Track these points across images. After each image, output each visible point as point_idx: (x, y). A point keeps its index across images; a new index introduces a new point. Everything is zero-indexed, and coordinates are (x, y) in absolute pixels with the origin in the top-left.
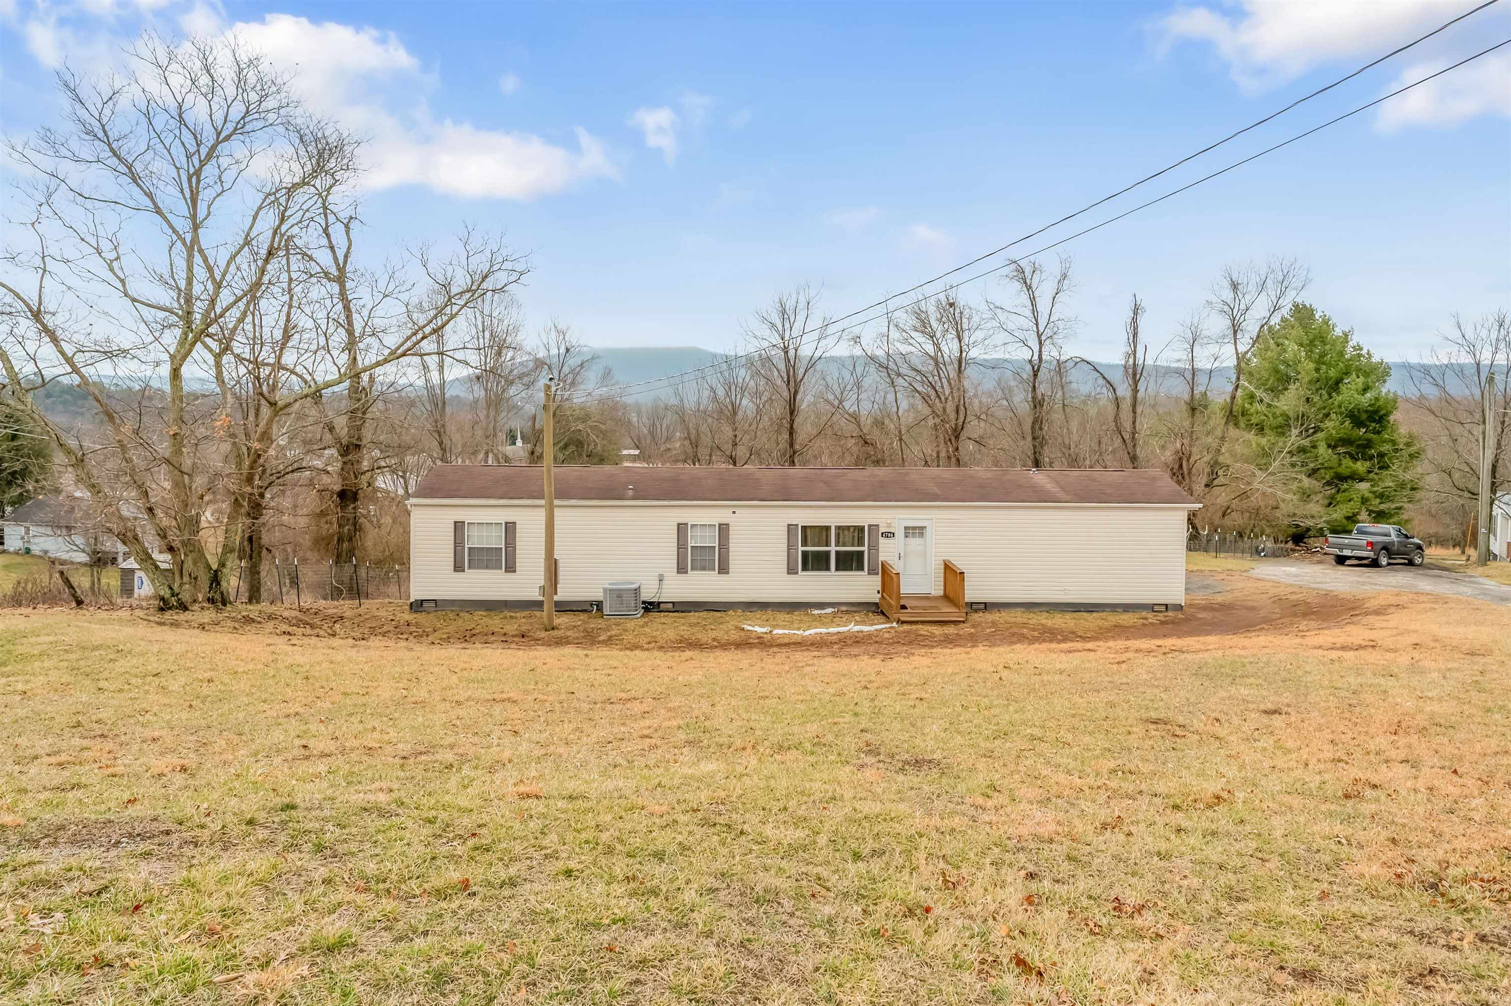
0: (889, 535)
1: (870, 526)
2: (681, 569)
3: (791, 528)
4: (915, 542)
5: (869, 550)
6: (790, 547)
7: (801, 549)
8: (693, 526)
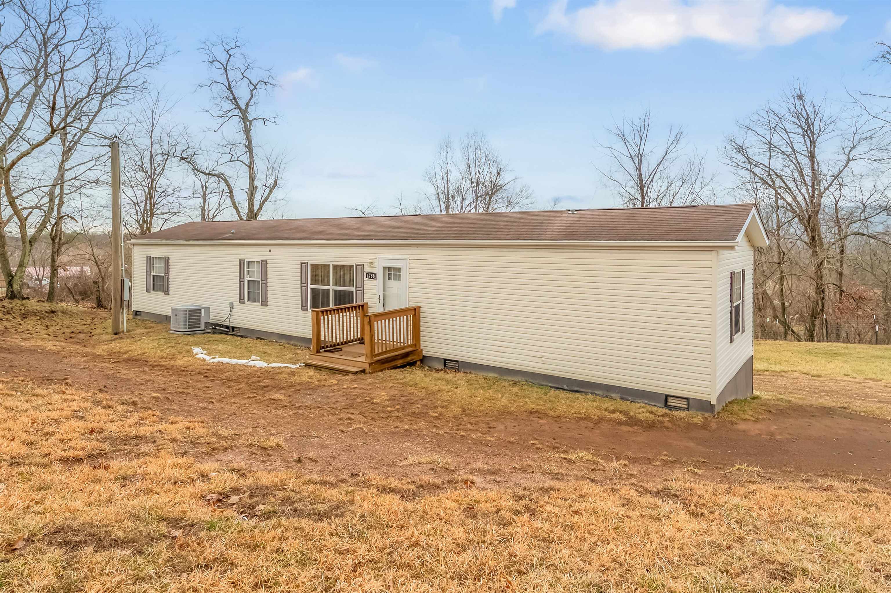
0: (372, 276)
1: (357, 266)
2: (242, 301)
3: (303, 265)
4: (393, 284)
5: (357, 291)
6: (303, 283)
7: (310, 286)
8: (249, 262)
